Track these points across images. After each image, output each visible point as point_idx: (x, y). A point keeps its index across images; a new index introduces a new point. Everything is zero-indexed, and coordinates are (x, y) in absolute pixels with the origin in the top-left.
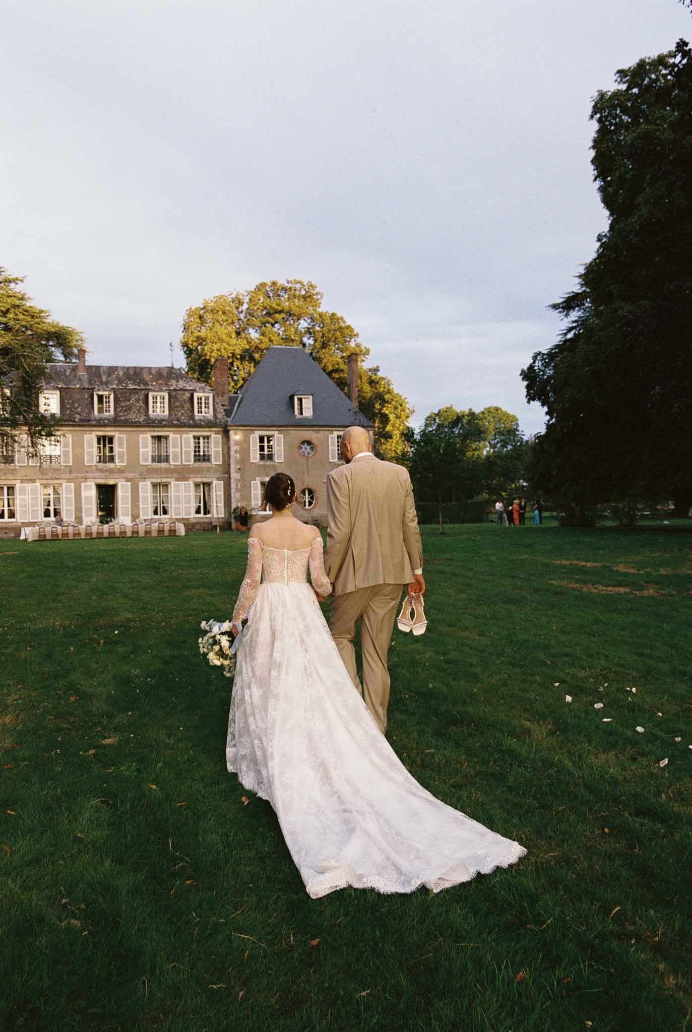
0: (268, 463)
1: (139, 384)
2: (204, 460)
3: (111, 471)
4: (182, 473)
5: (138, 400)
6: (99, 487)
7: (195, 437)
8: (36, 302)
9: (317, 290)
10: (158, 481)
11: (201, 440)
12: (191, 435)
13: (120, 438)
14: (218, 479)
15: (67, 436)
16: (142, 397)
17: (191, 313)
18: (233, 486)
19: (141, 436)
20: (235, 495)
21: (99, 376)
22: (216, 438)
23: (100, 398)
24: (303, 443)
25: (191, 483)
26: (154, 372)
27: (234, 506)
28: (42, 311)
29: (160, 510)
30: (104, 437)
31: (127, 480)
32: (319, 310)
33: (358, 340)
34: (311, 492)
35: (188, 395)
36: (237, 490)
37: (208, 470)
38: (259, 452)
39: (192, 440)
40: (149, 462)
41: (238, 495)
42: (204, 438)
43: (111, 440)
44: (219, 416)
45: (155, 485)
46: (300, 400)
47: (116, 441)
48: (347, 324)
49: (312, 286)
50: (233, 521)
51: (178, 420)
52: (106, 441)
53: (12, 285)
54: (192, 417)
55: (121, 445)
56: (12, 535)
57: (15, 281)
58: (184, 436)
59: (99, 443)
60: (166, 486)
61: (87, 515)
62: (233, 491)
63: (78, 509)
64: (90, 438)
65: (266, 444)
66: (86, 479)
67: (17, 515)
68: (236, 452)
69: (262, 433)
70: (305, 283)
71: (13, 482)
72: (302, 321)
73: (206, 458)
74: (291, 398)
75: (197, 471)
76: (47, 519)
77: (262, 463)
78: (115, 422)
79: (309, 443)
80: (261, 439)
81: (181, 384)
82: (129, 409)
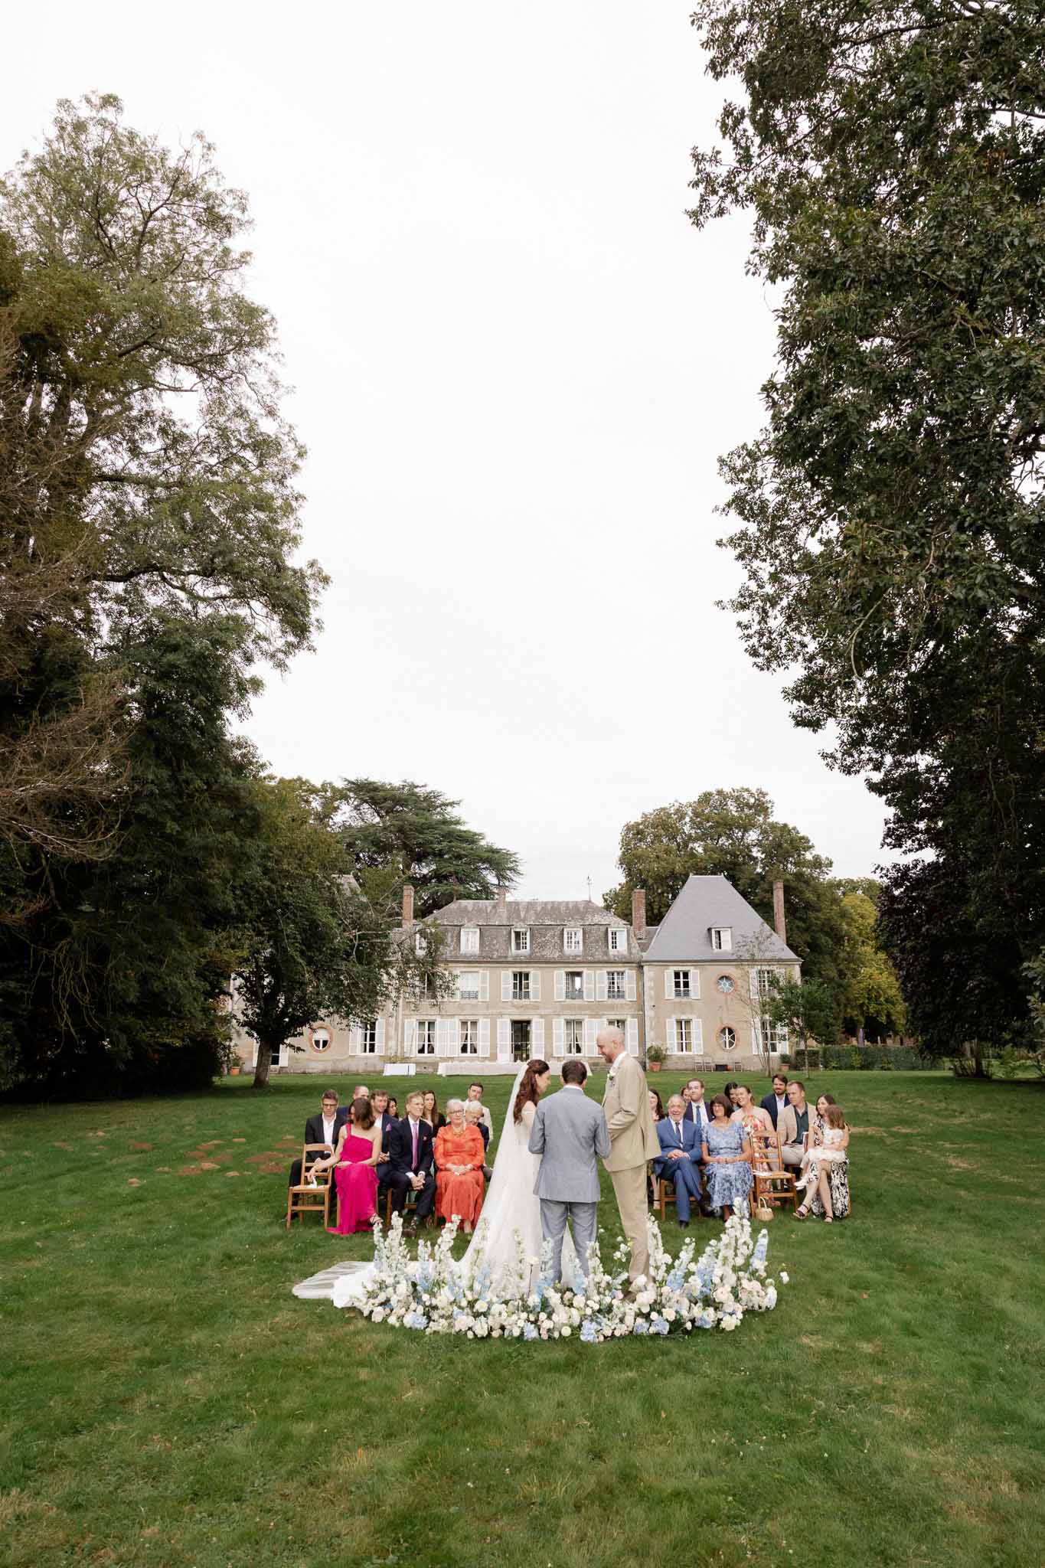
0: (685, 1000)
1: (555, 920)
2: (619, 996)
3: (526, 1007)
4: (596, 1010)
5: (553, 936)
6: (515, 1023)
7: (609, 973)
8: (470, 825)
9: (768, 798)
10: (572, 1017)
11: (616, 976)
12: (605, 971)
13: (535, 975)
14: (633, 1016)
15: (484, 973)
16: (558, 933)
17: (629, 828)
18: (647, 1023)
19: (556, 972)
20: (650, 1035)
21: (518, 912)
22: (630, 973)
23: (518, 934)
24: (721, 978)
25: (605, 1020)
26: (570, 906)
27: (648, 1045)
28: (475, 834)
29: (574, 1050)
30: (521, 973)
31: (542, 1016)
32: (770, 820)
33: (815, 852)
34: (731, 1031)
35: (603, 929)
36: (651, 1029)
37: (622, 1006)
38: (674, 988)
39: (606, 976)
40: (563, 999)
41: (652, 1033)
42: (618, 973)
43: (527, 976)
44: (634, 951)
45: (568, 1022)
46: (719, 933)
47: (531, 977)
48: (801, 835)
49: (764, 795)
50: (647, 1061)
51: (592, 955)
52: (521, 978)
53: (449, 809)
54: (606, 953)
55: (535, 982)
56: (431, 1070)
57: (452, 804)
58: (598, 972)
59: (515, 979)
60: (579, 1023)
61: (501, 1051)
62: (647, 1029)
63: (494, 1046)
64: (507, 976)
65: (682, 980)
66: (501, 1015)
67: (436, 1050)
68: (650, 988)
69: (677, 969)
70: (754, 791)
71: (433, 1018)
72: (751, 833)
73: (620, 994)
74: (709, 930)
75: (612, 1007)
76: (464, 1055)
77: (678, 999)
78: (530, 961)
79: (727, 978)
80: (677, 975)
81: (597, 919)
82: (543, 946)
